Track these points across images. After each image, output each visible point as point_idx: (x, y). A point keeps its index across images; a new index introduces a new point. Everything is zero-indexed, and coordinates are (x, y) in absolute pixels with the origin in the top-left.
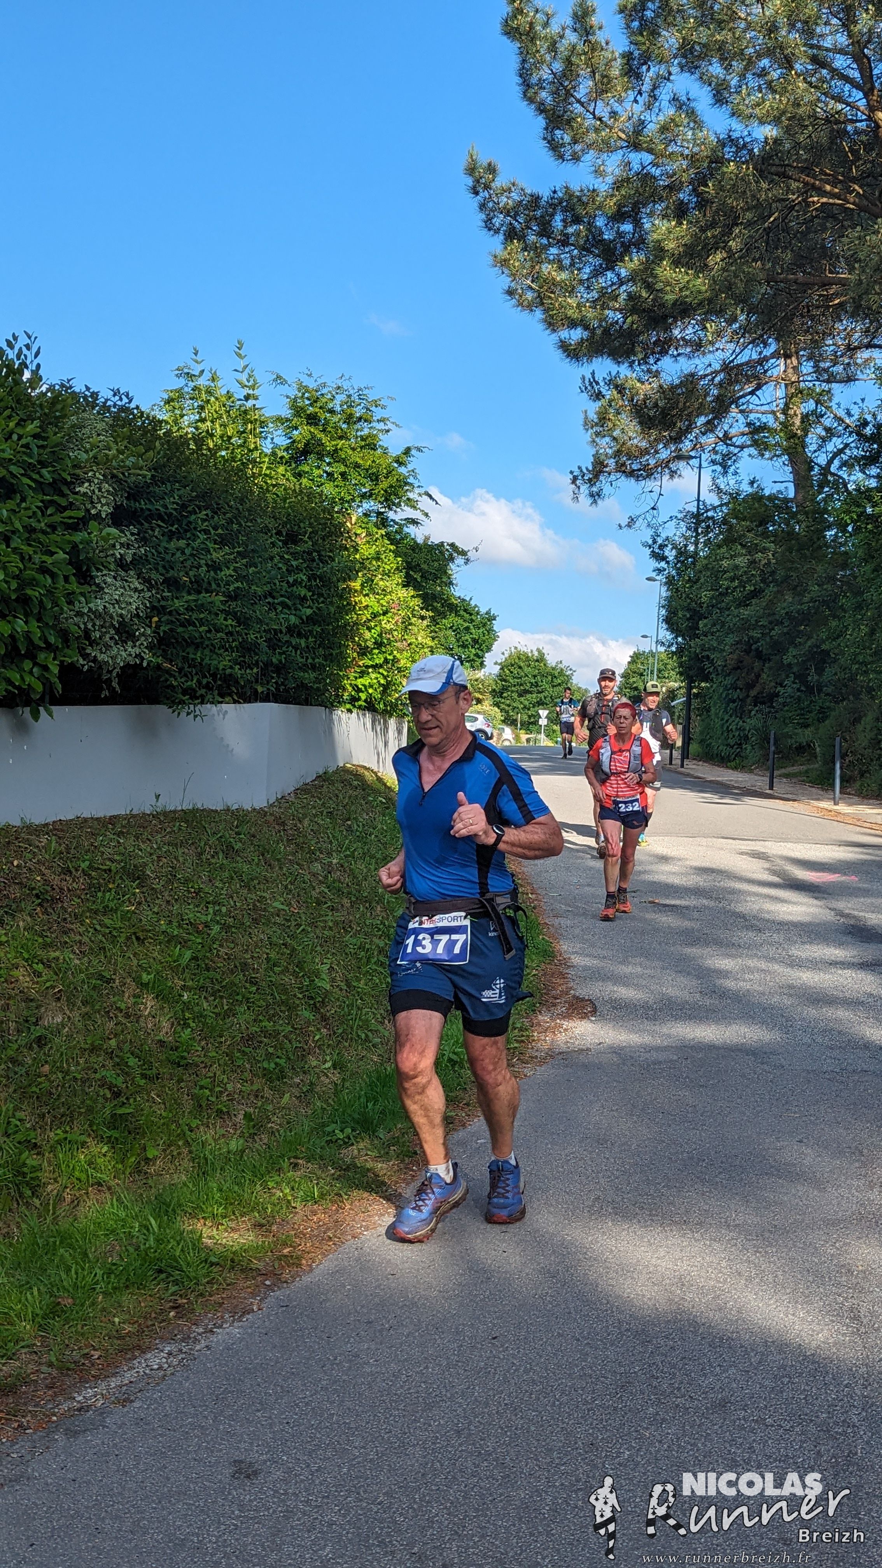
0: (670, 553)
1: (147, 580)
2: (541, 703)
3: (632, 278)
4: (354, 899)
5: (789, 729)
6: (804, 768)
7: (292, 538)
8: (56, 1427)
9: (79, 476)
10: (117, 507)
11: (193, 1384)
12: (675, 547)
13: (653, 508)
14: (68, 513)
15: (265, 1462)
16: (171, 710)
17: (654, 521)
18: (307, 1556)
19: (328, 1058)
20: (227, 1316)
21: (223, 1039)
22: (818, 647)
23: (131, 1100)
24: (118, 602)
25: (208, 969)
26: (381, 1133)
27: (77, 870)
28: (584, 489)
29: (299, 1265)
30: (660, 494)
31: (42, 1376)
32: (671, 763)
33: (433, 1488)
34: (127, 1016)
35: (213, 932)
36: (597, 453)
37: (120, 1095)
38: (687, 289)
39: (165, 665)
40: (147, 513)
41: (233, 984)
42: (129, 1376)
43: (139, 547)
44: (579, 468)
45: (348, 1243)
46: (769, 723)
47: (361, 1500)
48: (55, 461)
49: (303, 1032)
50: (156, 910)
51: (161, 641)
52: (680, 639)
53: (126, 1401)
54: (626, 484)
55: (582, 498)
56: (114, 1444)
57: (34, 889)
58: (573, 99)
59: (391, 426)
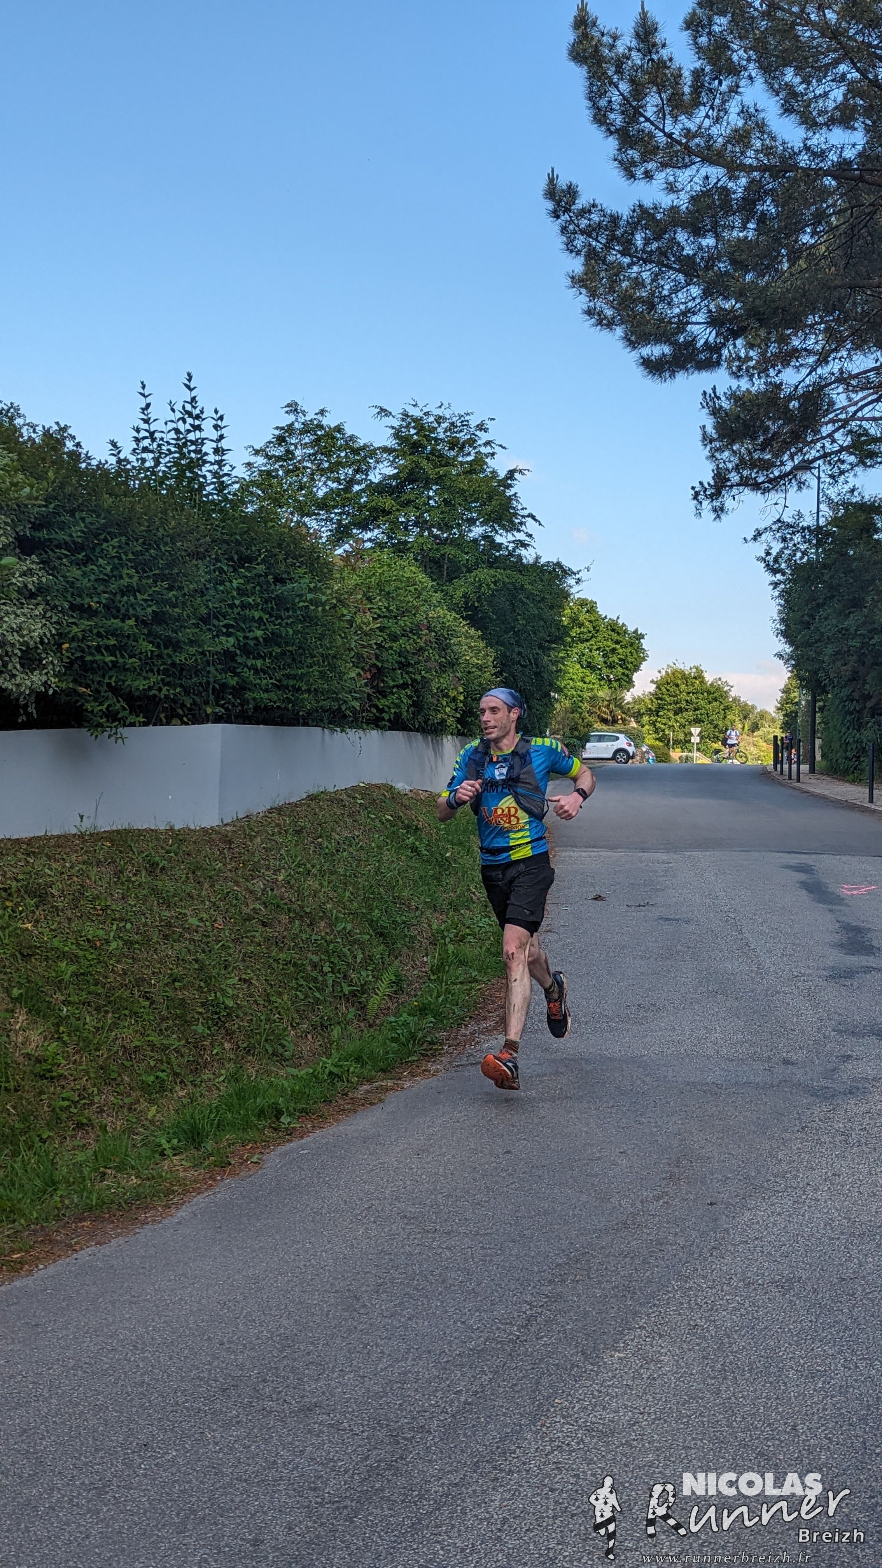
16: (89, 734)
19: (223, 1072)
21: (100, 1053)
28: (705, 503)
30: (785, 506)
35: (111, 948)
36: (718, 467)
39: (78, 689)
40: (51, 542)
41: (121, 998)
43: (44, 575)
44: (701, 483)
50: (54, 926)
52: (798, 652)
55: (704, 513)
58: (642, 119)
59: (497, 449)
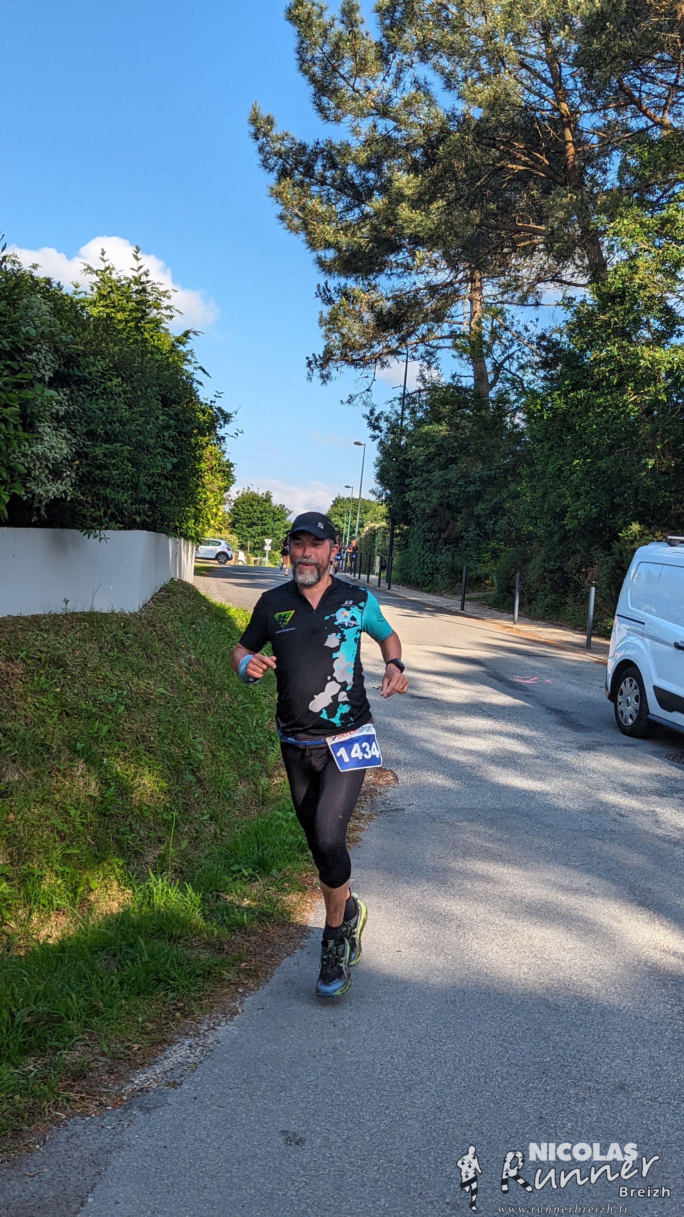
0: (383, 425)
1: (72, 431)
2: (264, 533)
3: (377, 214)
4: (210, 687)
5: (471, 564)
6: (482, 594)
7: (166, 402)
8: (130, 1104)
9: (28, 346)
10: (56, 373)
11: (221, 1070)
12: (387, 419)
13: (368, 390)
14: (19, 375)
15: (305, 1132)
16: (82, 534)
17: (368, 400)
18: (370, 1205)
19: (205, 812)
20: (220, 1016)
21: (134, 796)
22: (500, 503)
23: (74, 843)
24: (53, 447)
25: (119, 740)
26: (274, 872)
27: (17, 658)
28: (317, 371)
29: (257, 977)
30: (374, 379)
31: (100, 1064)
32: (379, 586)
33: (440, 1152)
34: (64, 776)
35: (119, 711)
36: (328, 345)
37: (65, 838)
38: (421, 226)
39: (82, 498)
40: (76, 378)
41: (138, 752)
42: (167, 1064)
43: (69, 405)
44: (314, 355)
45: (286, 959)
46: (456, 558)
47: (390, 1162)
48: (12, 334)
49: (187, 791)
50: (75, 691)
51: (79, 480)
52: (388, 491)
53: (174, 1085)
54: (348, 370)
55: (314, 378)
56: (184, 1119)
58: (337, 75)
59: (175, 313)
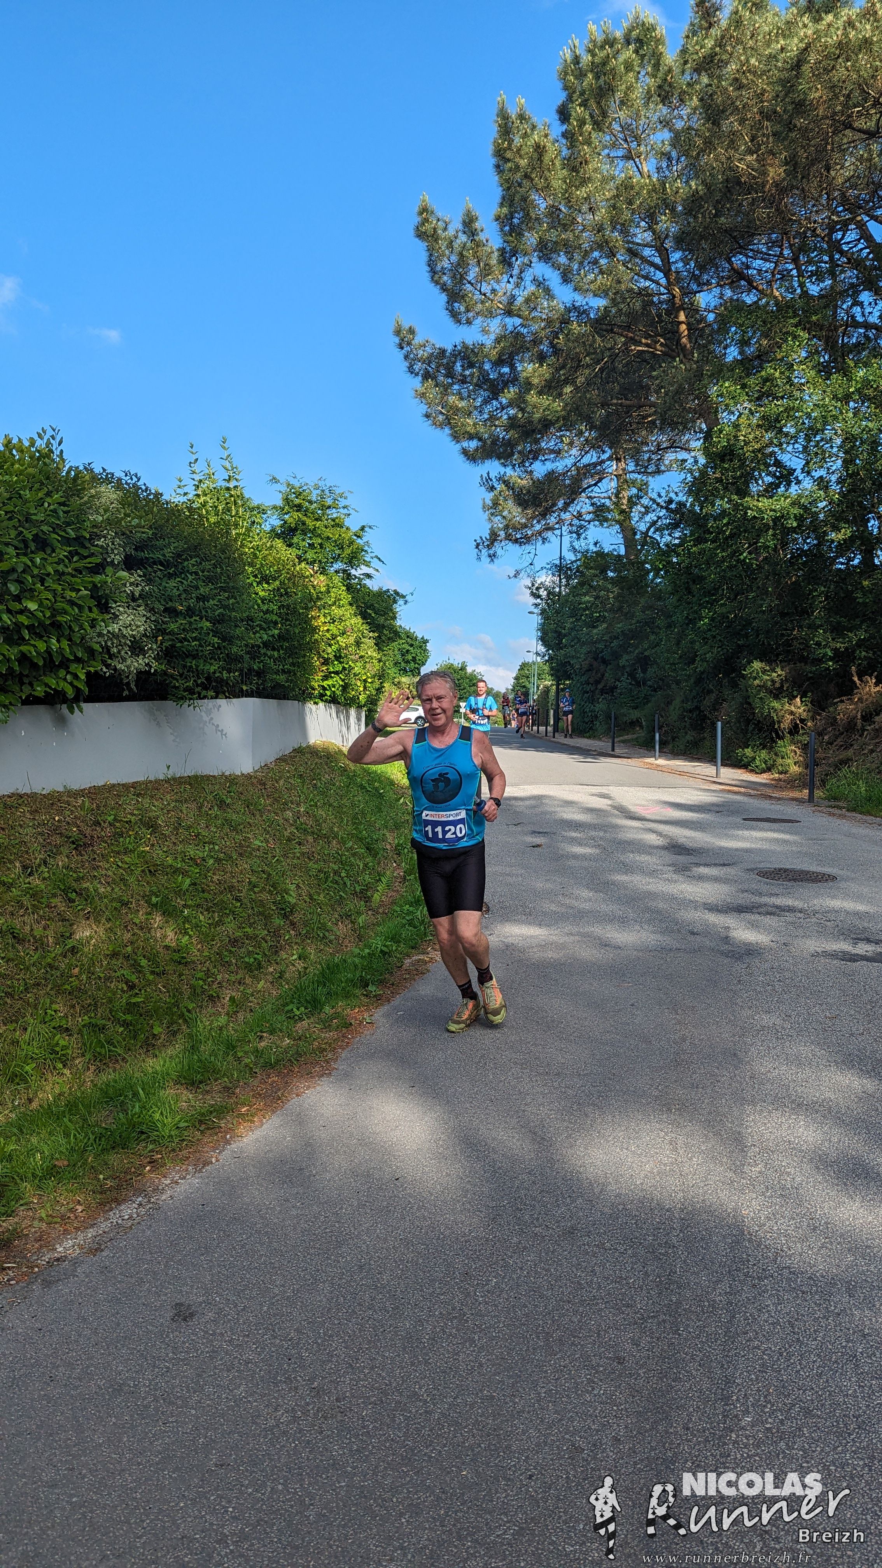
1: (151, 609)
3: (510, 405)
9: (95, 534)
10: (125, 557)
14: (88, 560)
21: (215, 943)
24: (129, 625)
25: (203, 892)
27: (104, 822)
34: (141, 928)
35: (208, 864)
36: (492, 527)
38: (548, 410)
40: (150, 560)
43: (144, 585)
48: (78, 523)
49: (276, 935)
51: (166, 655)
54: (512, 548)
55: (483, 558)
57: (70, 837)
